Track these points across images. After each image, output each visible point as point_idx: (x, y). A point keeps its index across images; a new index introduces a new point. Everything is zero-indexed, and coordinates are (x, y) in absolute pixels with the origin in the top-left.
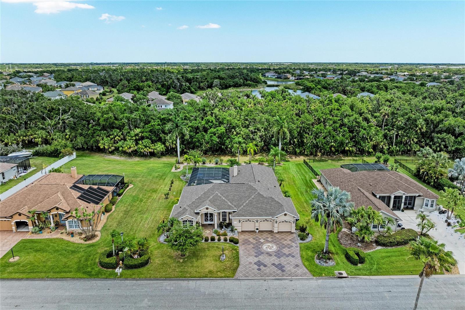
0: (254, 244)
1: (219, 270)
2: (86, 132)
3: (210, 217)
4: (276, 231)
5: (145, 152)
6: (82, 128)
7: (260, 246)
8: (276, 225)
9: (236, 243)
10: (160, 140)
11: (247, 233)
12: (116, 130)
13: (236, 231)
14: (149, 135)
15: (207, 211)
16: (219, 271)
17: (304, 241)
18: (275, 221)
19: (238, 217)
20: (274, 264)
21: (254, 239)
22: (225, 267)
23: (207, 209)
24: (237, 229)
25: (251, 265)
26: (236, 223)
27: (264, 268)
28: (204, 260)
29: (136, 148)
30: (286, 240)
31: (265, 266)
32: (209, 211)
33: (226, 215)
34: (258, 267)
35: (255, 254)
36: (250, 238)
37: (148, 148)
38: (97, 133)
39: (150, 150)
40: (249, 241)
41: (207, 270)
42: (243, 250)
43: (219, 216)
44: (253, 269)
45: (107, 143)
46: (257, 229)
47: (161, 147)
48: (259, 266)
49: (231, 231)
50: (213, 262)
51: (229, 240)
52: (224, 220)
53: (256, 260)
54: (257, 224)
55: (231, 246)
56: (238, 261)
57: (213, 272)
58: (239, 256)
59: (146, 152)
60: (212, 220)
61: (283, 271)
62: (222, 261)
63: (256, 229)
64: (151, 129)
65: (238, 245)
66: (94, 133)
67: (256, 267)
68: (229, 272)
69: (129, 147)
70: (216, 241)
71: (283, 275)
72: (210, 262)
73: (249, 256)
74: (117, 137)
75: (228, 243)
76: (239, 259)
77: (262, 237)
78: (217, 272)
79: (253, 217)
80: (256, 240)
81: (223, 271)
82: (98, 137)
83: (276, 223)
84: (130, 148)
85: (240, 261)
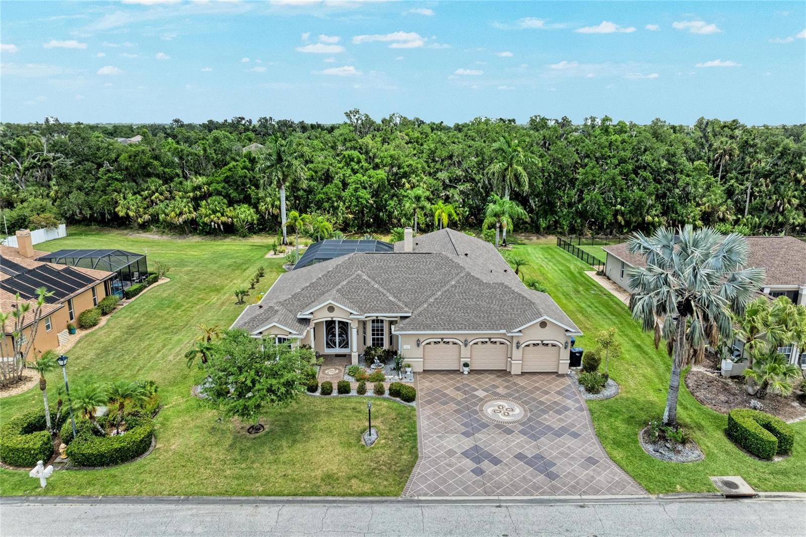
0: (458, 403)
1: (355, 472)
2: (92, 185)
3: (340, 335)
4: (516, 370)
5: (213, 224)
6: (84, 177)
7: (477, 408)
8: (517, 354)
9: (409, 397)
10: (247, 200)
11: (438, 376)
12: (154, 179)
13: (409, 370)
14: (223, 188)
15: (332, 315)
16: (355, 476)
17: (598, 396)
18: (515, 341)
19: (413, 329)
20: (520, 457)
21: (458, 389)
22: (373, 465)
23: (331, 309)
24: (411, 364)
25: (453, 460)
26: (408, 347)
27: (494, 468)
28: (312, 446)
29: (194, 215)
30: (547, 393)
31: (496, 461)
32: (337, 316)
33: (382, 330)
34: (475, 466)
35: (464, 429)
36: (446, 388)
37: (219, 214)
38: (113, 185)
39: (224, 219)
40: (445, 395)
41: (319, 473)
42: (429, 418)
43: (365, 333)
44: (461, 471)
45: (133, 205)
46: (466, 365)
47: (248, 212)
48: (477, 460)
49: (394, 369)
50: (339, 449)
51: (390, 389)
52: (378, 342)
53: (467, 443)
54: (465, 352)
55: (395, 405)
56: (414, 447)
57: (337, 479)
58: (418, 433)
59: (215, 223)
60: (345, 344)
61: (552, 476)
62: (367, 448)
63: (462, 364)
64: (227, 177)
65: (413, 404)
66: (109, 185)
67: (468, 463)
68: (386, 480)
69: (178, 212)
70: (353, 393)
71: (554, 490)
72: (330, 449)
73: (447, 433)
74: (157, 194)
75: (385, 399)
76: (415, 440)
77: (480, 385)
78: (349, 479)
79: (455, 329)
80: (465, 393)
81: (368, 475)
82: (116, 194)
83: (518, 347)
84: (181, 214)
85: (419, 446)
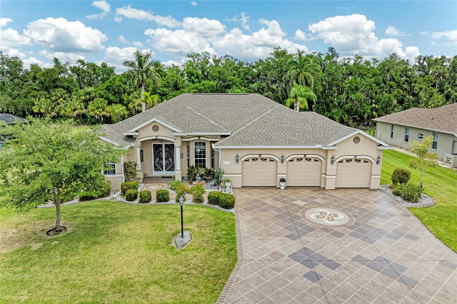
0: (278, 210)
1: (156, 277)
2: (18, 93)
3: (166, 159)
4: (330, 185)
5: (96, 116)
6: (14, 88)
7: (299, 214)
8: (331, 169)
9: (229, 205)
10: (121, 102)
11: (256, 190)
12: (60, 89)
13: (228, 184)
14: (105, 93)
15: (156, 134)
16: (155, 282)
17: (418, 204)
18: (330, 156)
19: (232, 144)
20: (360, 260)
21: (276, 199)
22: (181, 269)
23: (156, 128)
24: (230, 179)
25: (280, 264)
26: (228, 163)
27: (333, 273)
28: (113, 247)
29: (84, 111)
30: (366, 202)
32: (161, 134)
33: (204, 152)
34: (308, 270)
35: (288, 233)
36: (265, 199)
37: (101, 110)
38: (32, 93)
39: (104, 113)
40: (264, 204)
41: (111, 278)
42: (248, 221)
43: (188, 155)
44: (292, 276)
45: (44, 105)
46: (283, 180)
47: (121, 109)
48: (309, 264)
49: (215, 185)
50: (143, 251)
51: (209, 198)
52: (200, 161)
53: (295, 246)
54: (282, 168)
55: (213, 211)
56: (233, 249)
57: (132, 286)
58: (237, 235)
59: (98, 115)
60: (172, 169)
62: (178, 250)
63: (279, 179)
64: (108, 86)
65: (232, 210)
66: (29, 93)
67: (299, 267)
68: (196, 287)
69: (73, 108)
70: (172, 201)
71: (419, 299)
72: (133, 251)
73: (270, 235)
74: (61, 99)
75: (205, 207)
76: (234, 242)
77: (297, 197)
78: (148, 285)
79: (272, 144)
80: (284, 202)
81: (173, 281)
82: (34, 98)
83: (332, 163)
84: (75, 110)
85: (238, 248)
